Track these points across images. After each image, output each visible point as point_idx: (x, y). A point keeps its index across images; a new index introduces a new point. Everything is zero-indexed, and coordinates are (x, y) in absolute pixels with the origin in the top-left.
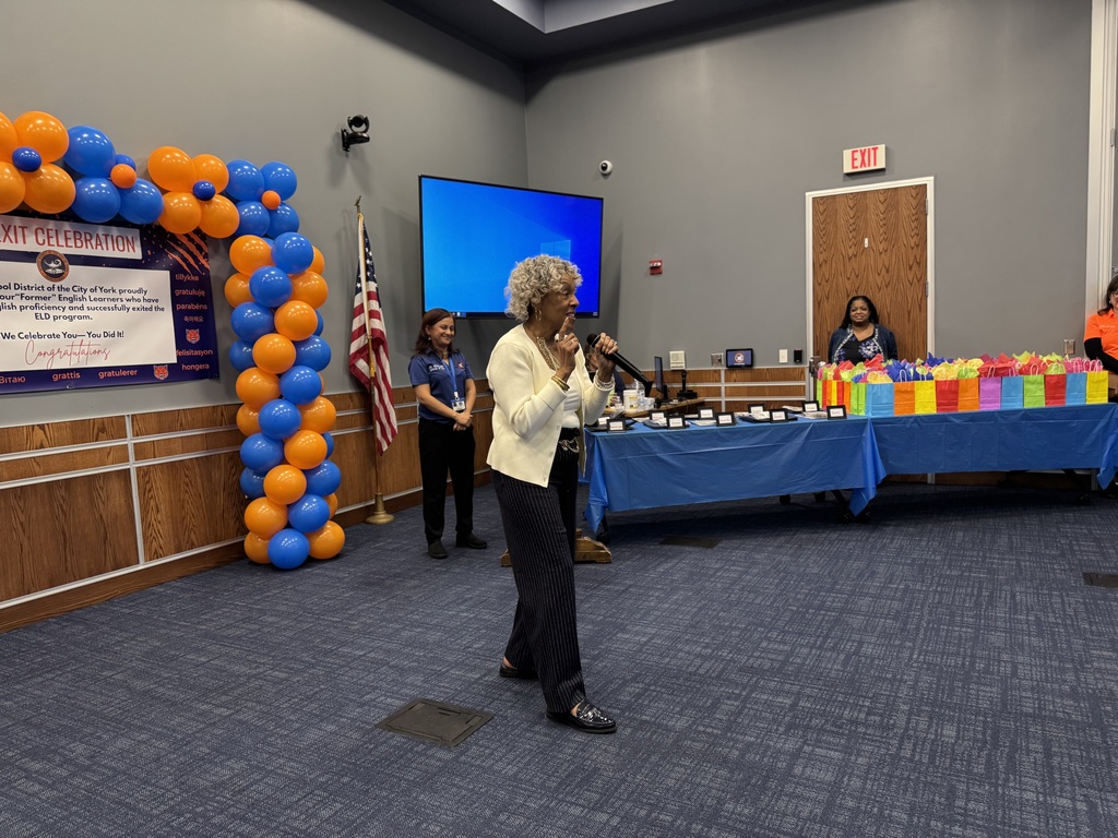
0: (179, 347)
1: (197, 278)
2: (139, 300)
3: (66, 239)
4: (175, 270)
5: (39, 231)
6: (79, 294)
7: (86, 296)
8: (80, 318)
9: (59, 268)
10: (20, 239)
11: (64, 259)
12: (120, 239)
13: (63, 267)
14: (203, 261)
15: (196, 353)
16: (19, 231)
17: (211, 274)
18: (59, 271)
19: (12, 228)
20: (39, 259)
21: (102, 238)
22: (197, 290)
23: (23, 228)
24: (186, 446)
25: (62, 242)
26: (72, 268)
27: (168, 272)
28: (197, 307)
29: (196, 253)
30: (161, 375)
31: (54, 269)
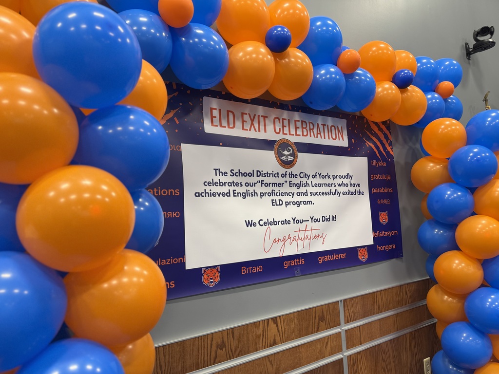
0: (375, 229)
1: (385, 164)
2: (346, 185)
3: (296, 128)
4: (371, 157)
5: (277, 120)
6: (304, 180)
7: (309, 182)
8: (305, 203)
9: (290, 155)
10: (262, 127)
11: (294, 147)
12: (333, 128)
13: (293, 155)
14: (389, 149)
15: (387, 234)
16: (262, 119)
17: (395, 159)
18: (290, 158)
19: (257, 117)
20: (276, 148)
21: (321, 127)
22: (385, 175)
23: (265, 117)
24: (382, 327)
25: (292, 131)
26: (300, 155)
27: (366, 159)
28: (386, 190)
29: (384, 141)
30: (363, 256)
31: (287, 156)
